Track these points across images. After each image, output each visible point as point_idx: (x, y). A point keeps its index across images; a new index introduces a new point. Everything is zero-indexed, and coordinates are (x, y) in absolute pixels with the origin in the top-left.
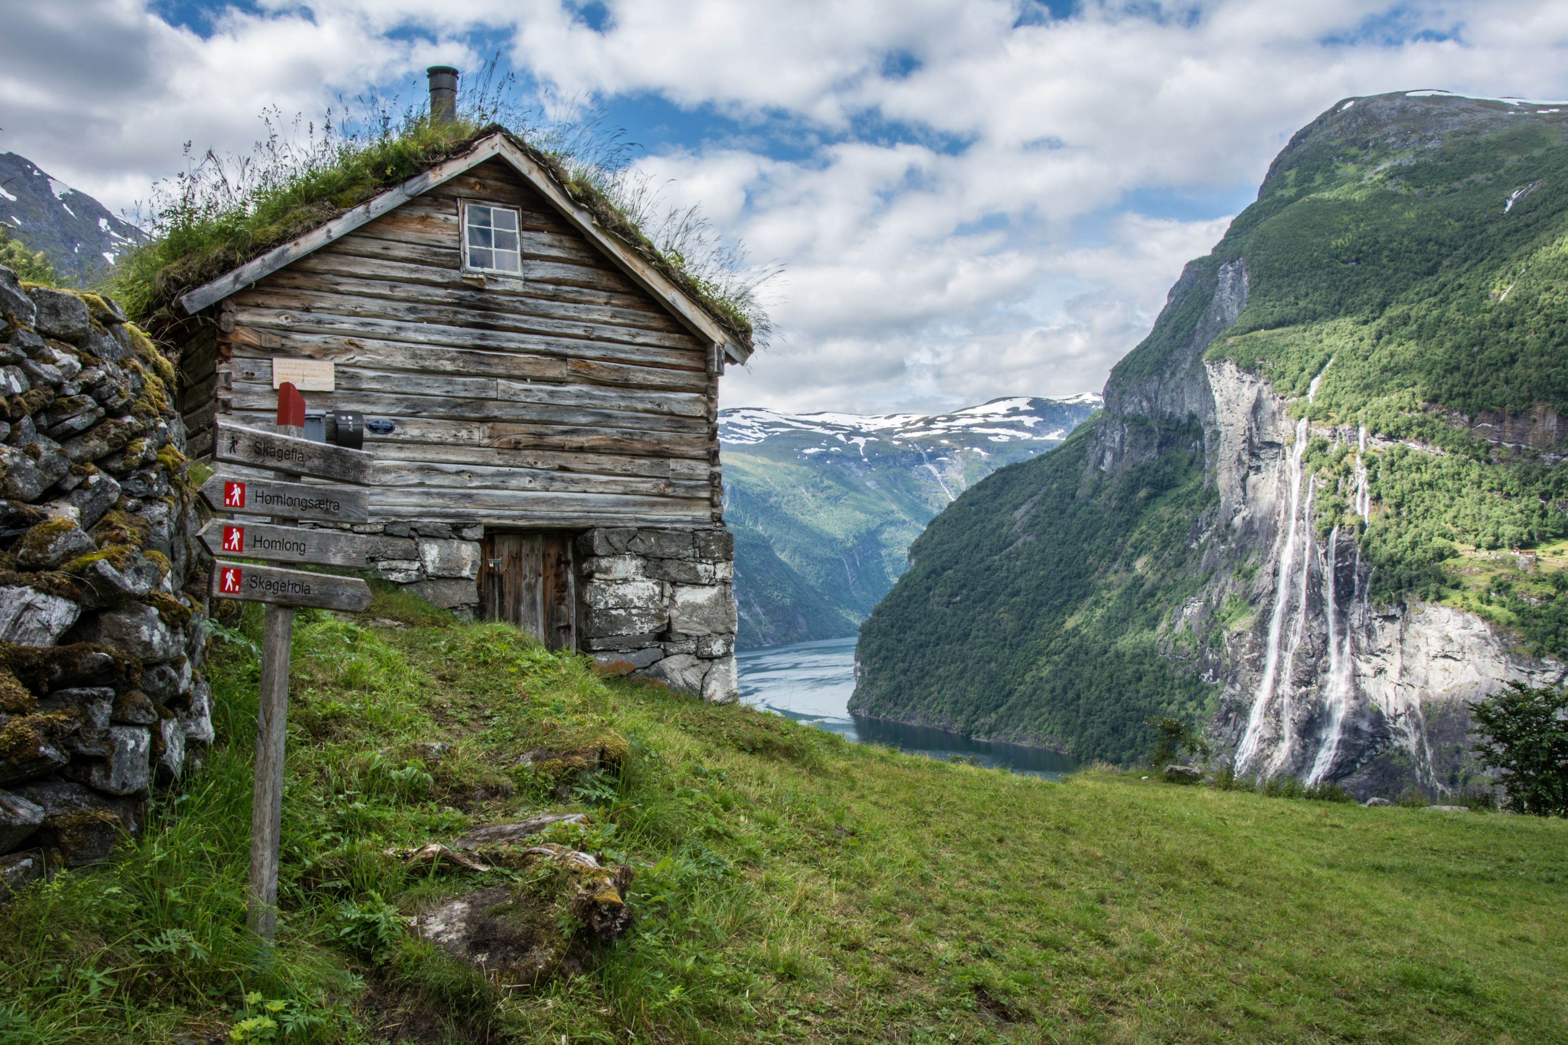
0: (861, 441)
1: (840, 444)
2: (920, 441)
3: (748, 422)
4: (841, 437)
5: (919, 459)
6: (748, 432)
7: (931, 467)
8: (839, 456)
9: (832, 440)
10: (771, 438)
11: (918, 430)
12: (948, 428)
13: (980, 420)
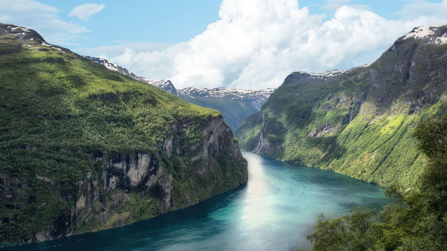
0: (242, 97)
1: (238, 97)
2: (253, 97)
3: (222, 92)
4: (238, 96)
5: (252, 100)
6: (222, 94)
7: (255, 102)
8: (238, 100)
9: (237, 97)
10: (226, 96)
11: (253, 94)
12: (259, 94)
13: (265, 93)
